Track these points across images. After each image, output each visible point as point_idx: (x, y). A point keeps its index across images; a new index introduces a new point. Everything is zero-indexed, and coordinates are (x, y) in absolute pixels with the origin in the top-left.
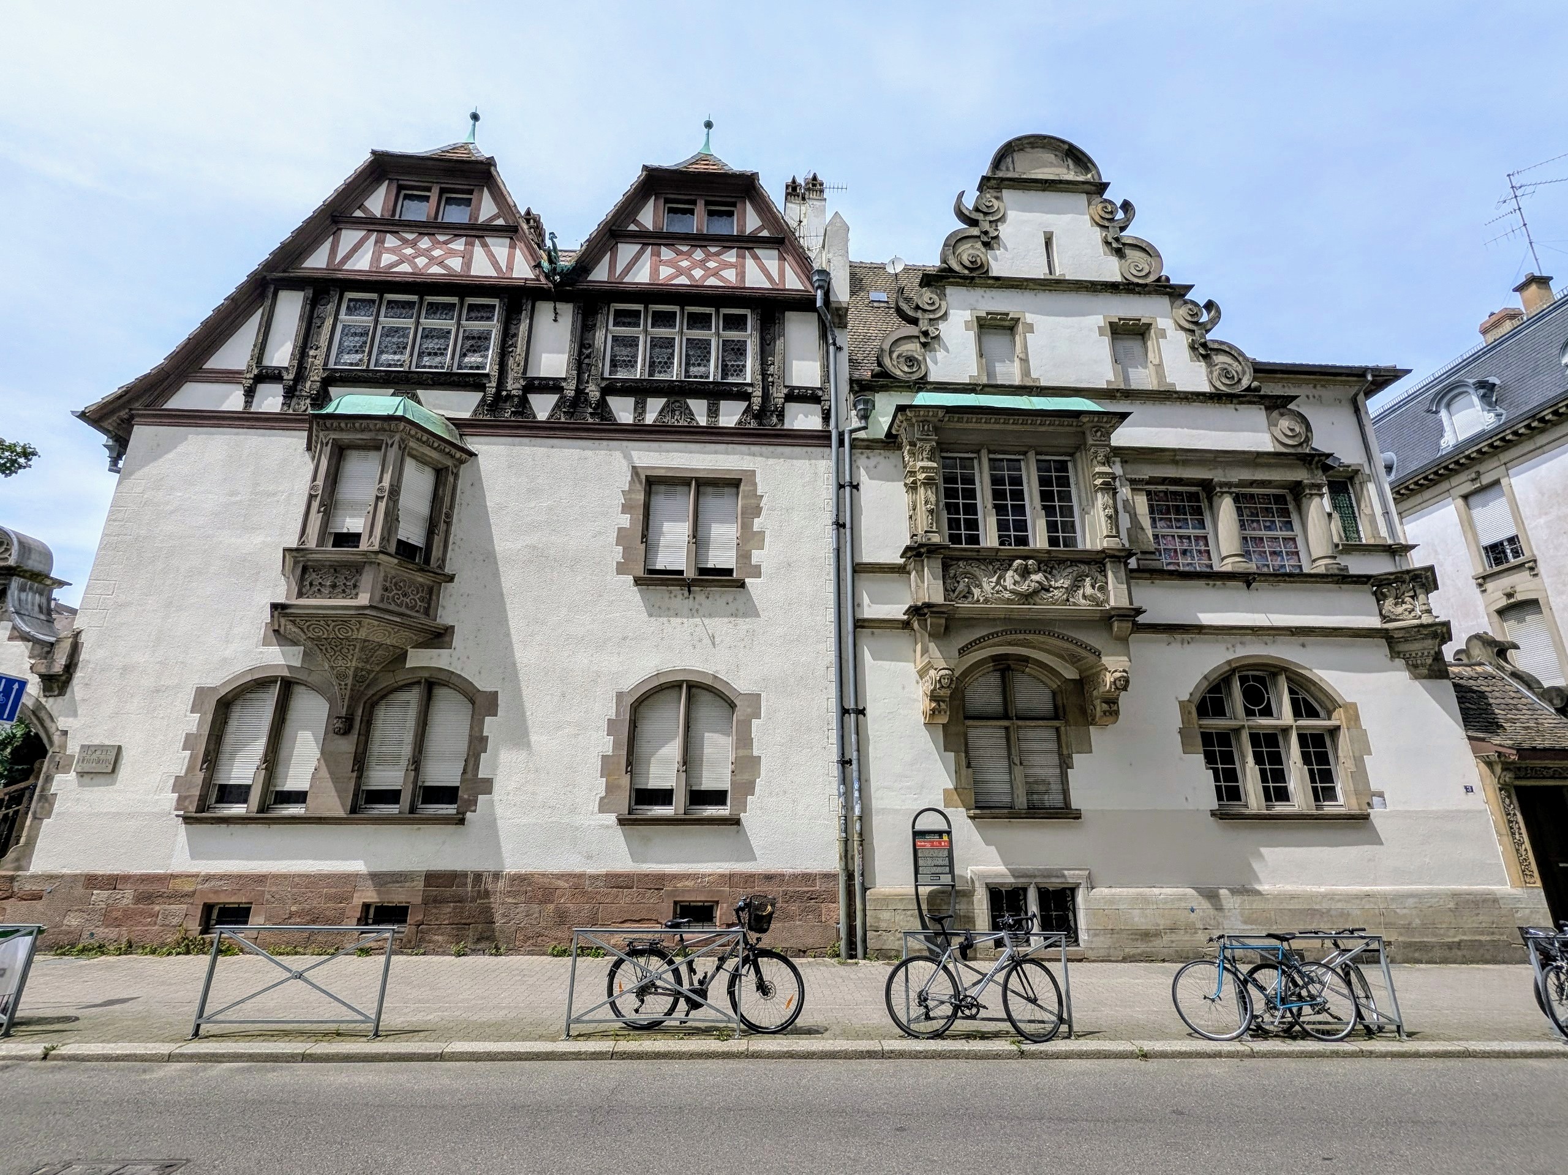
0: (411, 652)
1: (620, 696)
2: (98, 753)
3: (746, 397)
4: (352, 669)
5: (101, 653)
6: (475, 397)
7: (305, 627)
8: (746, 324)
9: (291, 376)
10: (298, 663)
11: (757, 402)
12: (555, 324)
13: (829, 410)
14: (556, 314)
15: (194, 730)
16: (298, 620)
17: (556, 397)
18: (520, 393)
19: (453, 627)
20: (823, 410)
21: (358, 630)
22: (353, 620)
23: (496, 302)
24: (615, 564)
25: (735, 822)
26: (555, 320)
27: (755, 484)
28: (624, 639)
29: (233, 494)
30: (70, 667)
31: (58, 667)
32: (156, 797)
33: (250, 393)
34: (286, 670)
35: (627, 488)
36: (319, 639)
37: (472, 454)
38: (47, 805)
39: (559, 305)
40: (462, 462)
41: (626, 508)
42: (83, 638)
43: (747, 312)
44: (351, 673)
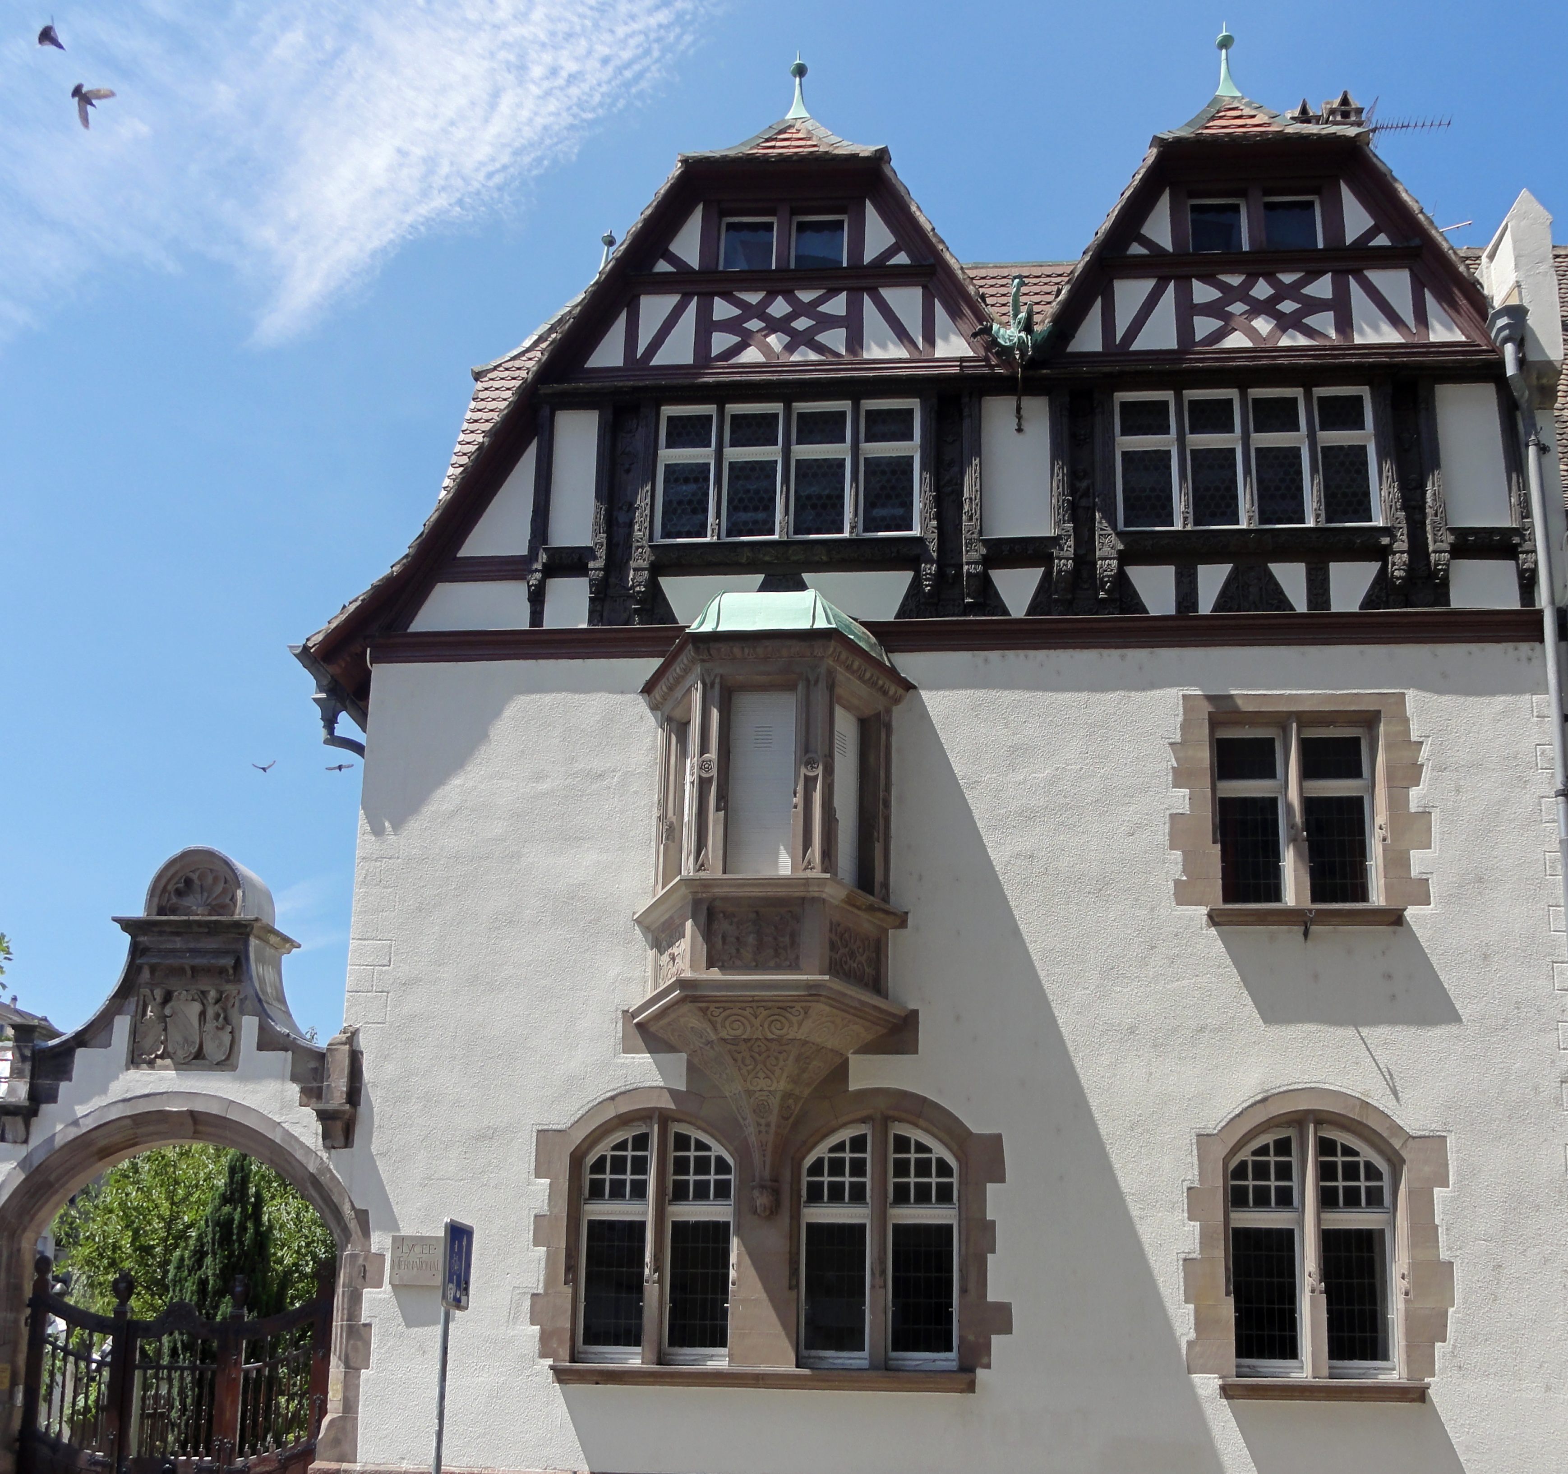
0: (856, 1062)
1: (1203, 1139)
2: (417, 1249)
3: (1382, 554)
4: (779, 1095)
5: (390, 1069)
6: (901, 580)
7: (719, 1019)
8: (1361, 415)
9: (600, 563)
10: (681, 1086)
11: (1398, 564)
12: (1020, 437)
13: (1534, 572)
14: (1019, 417)
15: (545, 1209)
16: (712, 1007)
17: (1038, 573)
18: (980, 568)
19: (915, 1013)
20: (1521, 573)
21: (800, 1024)
22: (798, 1006)
23: (914, 404)
24: (1171, 884)
25: (1419, 1395)
26: (1019, 430)
27: (1406, 721)
28: (1202, 1029)
29: (539, 777)
30: (354, 1094)
31: (337, 1099)
32: (511, 1333)
33: (537, 598)
34: (667, 1095)
35: (1178, 739)
36: (735, 1041)
37: (909, 687)
38: (360, 1343)
39: (1027, 402)
40: (897, 701)
41: (1181, 777)
42: (364, 1043)
43: (1364, 391)
44: (775, 1102)
